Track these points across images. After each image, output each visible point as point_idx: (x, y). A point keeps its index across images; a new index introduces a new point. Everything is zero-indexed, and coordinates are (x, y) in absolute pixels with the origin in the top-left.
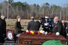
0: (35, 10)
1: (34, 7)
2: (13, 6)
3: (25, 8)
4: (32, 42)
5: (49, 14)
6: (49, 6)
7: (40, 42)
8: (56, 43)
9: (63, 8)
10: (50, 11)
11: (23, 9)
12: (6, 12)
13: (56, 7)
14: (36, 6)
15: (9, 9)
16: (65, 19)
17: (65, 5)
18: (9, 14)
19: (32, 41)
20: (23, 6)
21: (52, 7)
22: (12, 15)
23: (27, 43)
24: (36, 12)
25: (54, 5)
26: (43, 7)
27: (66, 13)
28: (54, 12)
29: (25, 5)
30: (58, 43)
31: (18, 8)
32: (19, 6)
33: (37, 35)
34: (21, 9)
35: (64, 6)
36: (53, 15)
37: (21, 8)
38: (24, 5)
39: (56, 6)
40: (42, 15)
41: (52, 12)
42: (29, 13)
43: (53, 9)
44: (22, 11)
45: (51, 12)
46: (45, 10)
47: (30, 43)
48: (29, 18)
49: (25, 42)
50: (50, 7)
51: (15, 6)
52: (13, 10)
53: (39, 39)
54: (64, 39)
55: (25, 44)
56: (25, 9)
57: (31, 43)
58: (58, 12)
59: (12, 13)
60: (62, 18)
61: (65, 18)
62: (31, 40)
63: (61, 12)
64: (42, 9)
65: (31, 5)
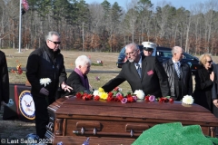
0: (107, 20)
1: (102, 12)
2: (36, 7)
3: (73, 13)
4: (100, 128)
5: (151, 33)
6: (149, 9)
7: (129, 129)
8: (184, 133)
9: (194, 14)
10: (154, 25)
11: (66, 18)
12: (16, 26)
13: (173, 12)
14: (111, 7)
15: (23, 18)
16: (200, 50)
17: (201, 6)
18: (23, 33)
19: (102, 126)
20: (68, 7)
21: (159, 10)
22: (32, 36)
23: (85, 130)
24: (109, 26)
25: (167, 6)
26: (131, 11)
27: (203, 32)
28: (166, 27)
29: (76, 4)
30: (192, 135)
31: (51, 13)
32: (55, 8)
33: (117, 104)
34: (63, 18)
35: (198, 9)
36: (164, 37)
37: (63, 16)
38: (70, 4)
39: (174, 9)
40: (130, 37)
41: (162, 27)
42: (88, 29)
43: (164, 17)
44: (64, 23)
45: (158, 26)
46: (137, 21)
47: (94, 131)
48: (88, 46)
49: (79, 127)
50: (155, 11)
51: (43, 9)
52: (37, 20)
53: (125, 120)
54: (209, 117)
55: (79, 135)
56: (75, 18)
57: (97, 131)
58: (181, 28)
59: (34, 28)
60: (191, 46)
61: (201, 48)
62: (97, 123)
63: (188, 28)
64: (128, 17)
65: (92, 5)
